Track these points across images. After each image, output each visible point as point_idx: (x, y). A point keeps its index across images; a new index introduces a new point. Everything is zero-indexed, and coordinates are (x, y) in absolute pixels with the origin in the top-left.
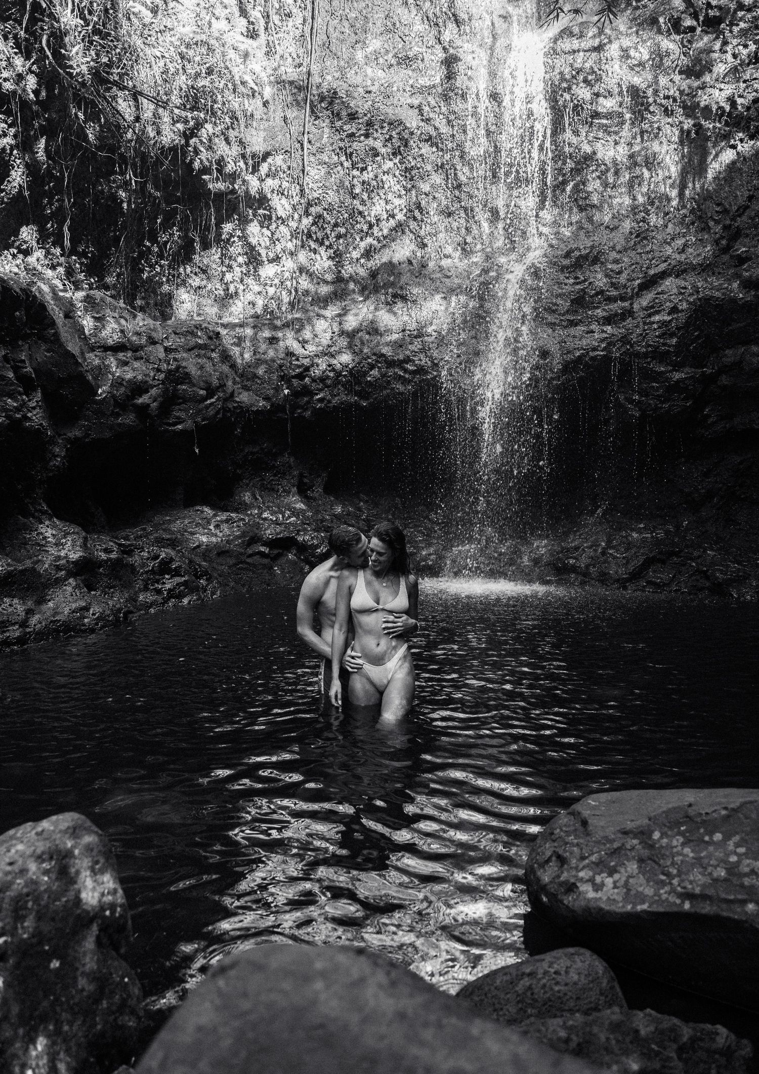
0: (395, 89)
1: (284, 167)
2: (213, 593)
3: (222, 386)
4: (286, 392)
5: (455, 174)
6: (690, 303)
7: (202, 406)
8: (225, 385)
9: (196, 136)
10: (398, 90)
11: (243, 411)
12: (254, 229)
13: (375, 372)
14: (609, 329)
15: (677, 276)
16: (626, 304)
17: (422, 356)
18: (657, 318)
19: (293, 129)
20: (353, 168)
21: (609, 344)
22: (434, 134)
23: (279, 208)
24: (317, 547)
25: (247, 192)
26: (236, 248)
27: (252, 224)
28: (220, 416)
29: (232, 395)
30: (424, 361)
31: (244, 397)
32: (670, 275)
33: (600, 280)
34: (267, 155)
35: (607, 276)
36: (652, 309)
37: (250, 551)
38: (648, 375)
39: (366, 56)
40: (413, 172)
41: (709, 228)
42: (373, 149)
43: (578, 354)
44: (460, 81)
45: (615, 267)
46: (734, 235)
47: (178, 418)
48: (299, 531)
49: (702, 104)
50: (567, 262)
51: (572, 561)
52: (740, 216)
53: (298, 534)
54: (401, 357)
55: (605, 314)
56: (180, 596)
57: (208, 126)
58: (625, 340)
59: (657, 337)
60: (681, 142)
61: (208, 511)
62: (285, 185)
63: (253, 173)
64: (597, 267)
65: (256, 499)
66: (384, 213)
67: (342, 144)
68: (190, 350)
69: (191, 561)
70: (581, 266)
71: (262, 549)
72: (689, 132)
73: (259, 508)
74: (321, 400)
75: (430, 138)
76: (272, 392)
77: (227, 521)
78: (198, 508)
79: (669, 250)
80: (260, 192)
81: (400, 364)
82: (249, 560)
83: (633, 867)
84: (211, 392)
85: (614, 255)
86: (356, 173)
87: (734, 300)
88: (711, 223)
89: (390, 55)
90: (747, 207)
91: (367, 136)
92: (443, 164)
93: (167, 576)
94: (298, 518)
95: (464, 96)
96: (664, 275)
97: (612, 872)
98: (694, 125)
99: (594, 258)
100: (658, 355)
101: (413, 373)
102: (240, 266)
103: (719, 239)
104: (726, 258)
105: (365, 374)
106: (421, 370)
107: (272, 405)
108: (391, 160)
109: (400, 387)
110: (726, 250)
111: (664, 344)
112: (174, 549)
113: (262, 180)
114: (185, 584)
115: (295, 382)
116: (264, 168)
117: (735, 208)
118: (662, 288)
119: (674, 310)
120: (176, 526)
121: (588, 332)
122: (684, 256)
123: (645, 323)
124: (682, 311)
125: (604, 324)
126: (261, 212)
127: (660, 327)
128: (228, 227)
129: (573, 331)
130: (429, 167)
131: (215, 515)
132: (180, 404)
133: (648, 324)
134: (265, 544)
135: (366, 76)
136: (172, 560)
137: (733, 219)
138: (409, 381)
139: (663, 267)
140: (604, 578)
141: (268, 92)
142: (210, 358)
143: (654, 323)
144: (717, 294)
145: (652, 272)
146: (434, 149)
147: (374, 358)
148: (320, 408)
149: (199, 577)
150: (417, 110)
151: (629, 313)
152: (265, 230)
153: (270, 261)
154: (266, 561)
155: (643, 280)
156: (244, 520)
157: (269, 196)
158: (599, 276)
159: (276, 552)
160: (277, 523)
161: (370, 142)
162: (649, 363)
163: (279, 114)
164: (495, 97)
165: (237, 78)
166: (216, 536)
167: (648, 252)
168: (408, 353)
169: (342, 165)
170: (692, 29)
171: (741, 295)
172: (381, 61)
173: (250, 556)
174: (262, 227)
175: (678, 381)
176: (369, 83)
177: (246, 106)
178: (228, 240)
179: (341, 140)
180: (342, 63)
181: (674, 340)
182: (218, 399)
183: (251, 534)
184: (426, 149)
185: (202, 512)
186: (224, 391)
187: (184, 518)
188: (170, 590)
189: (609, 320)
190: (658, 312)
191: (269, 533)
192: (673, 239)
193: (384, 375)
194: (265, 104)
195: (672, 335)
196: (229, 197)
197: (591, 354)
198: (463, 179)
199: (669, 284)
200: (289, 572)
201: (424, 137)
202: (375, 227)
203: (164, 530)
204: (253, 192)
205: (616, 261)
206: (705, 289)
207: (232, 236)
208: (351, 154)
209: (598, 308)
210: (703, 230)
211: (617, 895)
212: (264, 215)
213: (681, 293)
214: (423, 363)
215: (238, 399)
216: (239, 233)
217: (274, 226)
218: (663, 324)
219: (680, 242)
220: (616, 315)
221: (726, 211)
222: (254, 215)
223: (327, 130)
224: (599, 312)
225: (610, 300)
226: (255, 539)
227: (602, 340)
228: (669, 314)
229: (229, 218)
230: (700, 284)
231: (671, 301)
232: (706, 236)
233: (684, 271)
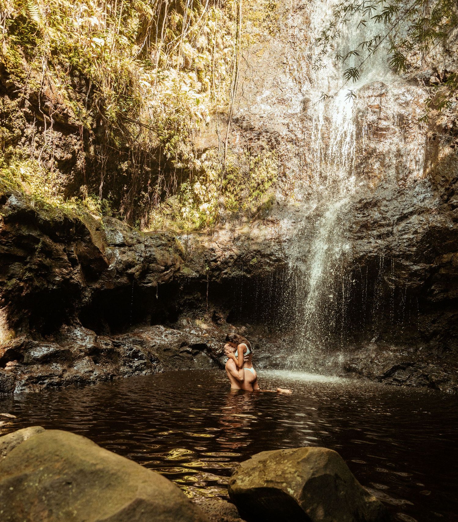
0: (276, 115)
1: (215, 155)
2: (159, 370)
3: (173, 265)
4: (207, 268)
5: (305, 159)
6: (424, 229)
7: (162, 274)
8: (175, 264)
9: (170, 142)
10: (277, 116)
11: (184, 278)
12: (197, 185)
13: (255, 260)
14: (379, 241)
15: (419, 214)
16: (390, 229)
17: (280, 252)
18: (406, 236)
19: (220, 137)
20: (251, 156)
21: (379, 249)
22: (294, 138)
23: (211, 175)
24: (217, 350)
25: (194, 168)
26: (188, 195)
27: (197, 183)
28: (172, 280)
29: (179, 269)
30: (280, 255)
31: (185, 271)
32: (415, 214)
33: (376, 215)
34: (205, 150)
35: (380, 213)
36: (404, 231)
37: (181, 350)
38: (400, 267)
39: (262, 99)
40: (282, 158)
41: (438, 189)
42: (262, 146)
43: (362, 254)
44: (310, 112)
45: (386, 209)
46: (451, 193)
47: (150, 280)
48: (209, 341)
49: (438, 124)
50: (359, 206)
51: (354, 366)
52: (454, 183)
53: (208, 342)
54: (269, 253)
55: (378, 233)
56: (142, 370)
57: (175, 137)
58: (388, 247)
59: (405, 246)
60: (426, 143)
61: (162, 328)
62: (215, 164)
63: (198, 159)
64: (375, 209)
65: (189, 323)
66: (266, 178)
67: (245, 144)
68: (158, 246)
69: (149, 353)
70: (367, 208)
71: (188, 349)
72: (430, 138)
73: (190, 328)
74: (226, 273)
75: (292, 140)
76: (200, 268)
77: (171, 334)
78: (157, 326)
79: (415, 201)
80: (201, 168)
81: (268, 256)
82: (180, 354)
84: (167, 267)
85: (385, 202)
86: (252, 158)
87: (447, 229)
88: (439, 187)
89: (274, 99)
91: (259, 139)
92: (298, 153)
93: (136, 359)
94: (209, 334)
95: (311, 119)
96: (412, 213)
98: (433, 135)
99: (375, 204)
100: (406, 256)
101: (275, 261)
102: (190, 204)
103: (443, 195)
104: (446, 205)
105: (249, 261)
106: (279, 260)
107: (200, 275)
108: (271, 151)
109: (268, 268)
110: (446, 201)
111: (409, 251)
112: (142, 346)
113: (202, 162)
114: (145, 364)
115: (213, 264)
116: (204, 156)
117: (451, 179)
118: (411, 220)
119: (416, 232)
120: (144, 336)
121: (368, 243)
122: (423, 204)
123: (399, 239)
124: (420, 233)
125: (377, 239)
126: (201, 177)
127: (407, 242)
128: (183, 185)
129: (359, 242)
130: (291, 155)
131: (165, 330)
132: (151, 273)
133: (400, 239)
134: (190, 347)
135: (261, 109)
136: (139, 351)
137: (451, 185)
138: (272, 265)
139: (411, 209)
140: (370, 376)
141: (208, 119)
142: (168, 251)
143: (404, 239)
144: (439, 225)
145: (405, 212)
146: (295, 146)
147: (254, 252)
148: (225, 278)
149: (152, 361)
150: (286, 126)
151: (391, 233)
152: (203, 186)
153: (205, 202)
154: (190, 355)
155: (400, 216)
156: (180, 333)
157: (206, 170)
158: (376, 213)
159: (195, 351)
160: (198, 336)
161: (260, 142)
162: (400, 261)
163: (214, 129)
164: (327, 119)
165: (192, 113)
166: (165, 341)
167: (403, 201)
168: (272, 250)
169: (245, 154)
170: (437, 84)
171: (451, 226)
172: (269, 101)
173: (182, 352)
174: (202, 184)
175: (416, 271)
176: (262, 112)
177: (197, 126)
178: (184, 191)
179: (245, 141)
180: (249, 103)
181: (414, 249)
182: (171, 271)
183: (183, 341)
184: (289, 146)
185: (159, 328)
186: (174, 267)
187: (149, 331)
188: (137, 366)
189: (379, 237)
190: (406, 233)
191: (193, 340)
192: (418, 194)
193: (259, 262)
194: (207, 124)
195: (414, 246)
196: (185, 170)
197: (369, 255)
198: (308, 161)
199: (414, 219)
200: (201, 362)
201: (289, 140)
202: (261, 185)
203: (138, 336)
204: (197, 168)
205: (386, 206)
206: (433, 221)
207: (186, 189)
208: (250, 149)
209: (374, 230)
210: (435, 190)
212: (203, 180)
213: (420, 224)
214: (280, 256)
215: (182, 272)
216: (190, 188)
217: (208, 184)
218: (409, 239)
219: (421, 197)
220: (384, 234)
221: (447, 181)
222: (198, 179)
223: (238, 137)
224: (375, 233)
225: (382, 226)
226: (184, 344)
227: (375, 247)
228: (413, 234)
229: (184, 181)
230: (430, 219)
231: (414, 228)
232: (436, 193)
233: (423, 212)
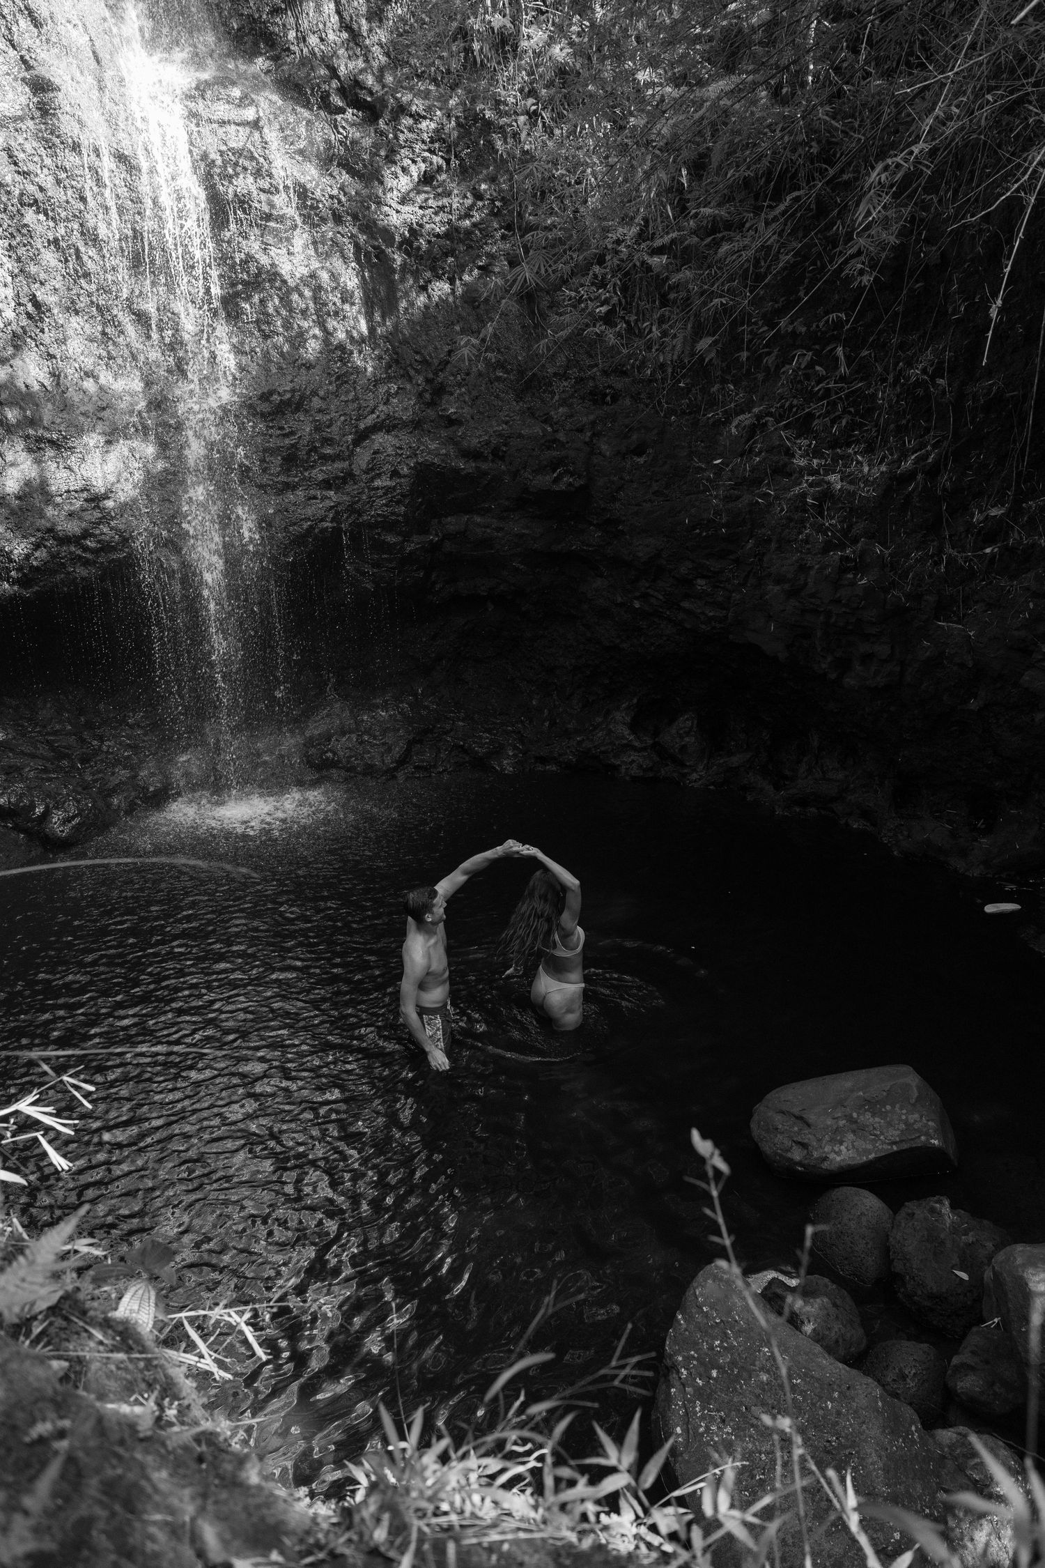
6: (411, 468)
13: (43, 554)
15: (388, 432)
16: (345, 465)
18: (380, 482)
21: (337, 513)
22: (39, 196)
32: (380, 430)
36: (373, 470)
38: (380, 546)
41: (410, 377)
43: (306, 525)
46: (439, 391)
49: (380, 225)
52: (441, 370)
58: (352, 508)
59: (384, 505)
60: (360, 262)
72: (366, 251)
75: (36, 201)
79: (374, 400)
81: (77, 540)
83: (851, 1136)
87: (457, 471)
88: (412, 372)
90: (448, 362)
96: (374, 429)
97: (841, 1143)
98: (373, 247)
99: (296, 404)
100: (388, 525)
101: (97, 551)
103: (423, 392)
104: (433, 415)
106: (106, 547)
109: (81, 571)
110: (432, 404)
111: (393, 514)
117: (436, 362)
118: (377, 445)
119: (395, 474)
122: (390, 408)
123: (369, 489)
124: (405, 476)
127: (385, 494)
133: (371, 490)
137: (435, 373)
138: (93, 563)
139: (372, 419)
143: (378, 488)
144: (437, 460)
145: (362, 426)
150: (7, 157)
151: (349, 476)
155: (355, 435)
162: (379, 534)
168: (87, 526)
171: (462, 465)
175: (410, 553)
181: (402, 509)
189: (327, 484)
190: (379, 476)
193: (53, 556)
195: (399, 503)
199: (383, 440)
206: (422, 451)
210: (404, 377)
211: (851, 1153)
213: (397, 454)
218: (388, 488)
219: (384, 391)
220: (337, 478)
221: (426, 362)
228: (392, 477)
230: (415, 445)
231: (389, 463)
232: (408, 386)
233: (395, 427)
